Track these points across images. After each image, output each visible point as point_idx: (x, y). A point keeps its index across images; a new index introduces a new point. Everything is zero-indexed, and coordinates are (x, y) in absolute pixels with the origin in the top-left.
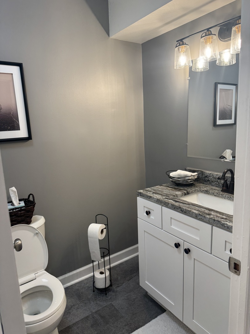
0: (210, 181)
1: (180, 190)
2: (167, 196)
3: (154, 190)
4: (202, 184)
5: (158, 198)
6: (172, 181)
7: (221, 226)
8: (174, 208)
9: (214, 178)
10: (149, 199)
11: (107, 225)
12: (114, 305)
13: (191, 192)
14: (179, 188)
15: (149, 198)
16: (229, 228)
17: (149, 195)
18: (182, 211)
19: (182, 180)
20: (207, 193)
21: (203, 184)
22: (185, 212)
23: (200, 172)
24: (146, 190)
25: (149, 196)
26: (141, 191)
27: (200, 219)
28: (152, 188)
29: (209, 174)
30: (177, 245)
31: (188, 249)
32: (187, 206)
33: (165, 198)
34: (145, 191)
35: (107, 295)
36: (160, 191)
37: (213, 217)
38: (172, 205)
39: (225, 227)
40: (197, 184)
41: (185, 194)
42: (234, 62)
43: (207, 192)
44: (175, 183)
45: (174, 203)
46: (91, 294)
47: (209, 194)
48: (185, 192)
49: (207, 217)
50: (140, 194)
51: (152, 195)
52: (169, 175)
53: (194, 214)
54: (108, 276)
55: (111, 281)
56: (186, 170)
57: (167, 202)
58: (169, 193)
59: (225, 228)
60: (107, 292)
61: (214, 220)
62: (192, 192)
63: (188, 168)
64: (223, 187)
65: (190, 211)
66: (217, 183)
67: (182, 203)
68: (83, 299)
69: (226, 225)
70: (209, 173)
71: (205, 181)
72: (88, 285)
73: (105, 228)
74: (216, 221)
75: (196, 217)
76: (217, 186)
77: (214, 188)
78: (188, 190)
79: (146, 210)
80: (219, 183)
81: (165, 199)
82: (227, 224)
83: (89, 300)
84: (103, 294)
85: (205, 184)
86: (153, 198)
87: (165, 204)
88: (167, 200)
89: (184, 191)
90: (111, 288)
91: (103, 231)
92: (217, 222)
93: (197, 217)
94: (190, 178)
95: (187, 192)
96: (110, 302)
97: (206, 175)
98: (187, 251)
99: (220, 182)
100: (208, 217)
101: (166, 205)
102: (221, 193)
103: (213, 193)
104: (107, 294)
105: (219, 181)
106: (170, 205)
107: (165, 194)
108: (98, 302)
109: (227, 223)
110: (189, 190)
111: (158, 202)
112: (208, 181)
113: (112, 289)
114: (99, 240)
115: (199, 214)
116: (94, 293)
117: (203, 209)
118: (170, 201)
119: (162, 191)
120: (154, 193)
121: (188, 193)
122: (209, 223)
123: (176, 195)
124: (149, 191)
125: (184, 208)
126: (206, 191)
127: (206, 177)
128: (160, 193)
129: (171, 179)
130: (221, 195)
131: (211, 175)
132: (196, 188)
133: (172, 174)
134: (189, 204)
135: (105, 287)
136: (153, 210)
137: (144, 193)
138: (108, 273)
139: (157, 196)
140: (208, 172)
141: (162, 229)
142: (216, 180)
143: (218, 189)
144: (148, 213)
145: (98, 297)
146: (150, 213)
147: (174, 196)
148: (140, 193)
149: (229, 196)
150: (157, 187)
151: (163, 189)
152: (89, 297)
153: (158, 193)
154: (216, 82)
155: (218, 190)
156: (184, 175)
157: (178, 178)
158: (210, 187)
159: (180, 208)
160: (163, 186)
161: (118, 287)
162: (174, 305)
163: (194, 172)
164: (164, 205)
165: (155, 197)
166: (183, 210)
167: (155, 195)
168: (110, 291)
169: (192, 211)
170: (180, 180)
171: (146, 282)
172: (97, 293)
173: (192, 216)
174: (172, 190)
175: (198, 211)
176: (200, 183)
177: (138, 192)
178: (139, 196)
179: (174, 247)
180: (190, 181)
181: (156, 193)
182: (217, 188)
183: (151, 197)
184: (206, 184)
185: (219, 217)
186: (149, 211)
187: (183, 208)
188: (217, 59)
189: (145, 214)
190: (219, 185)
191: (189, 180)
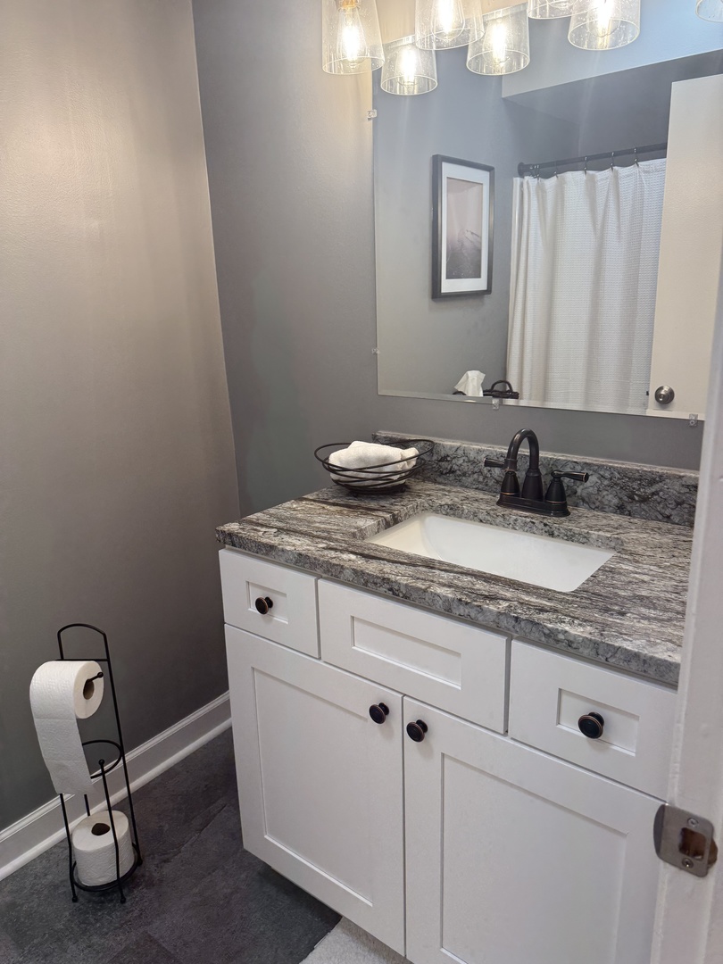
0: (458, 472)
1: (368, 511)
2: (330, 539)
3: (280, 520)
4: (430, 486)
5: (300, 549)
6: (337, 482)
7: (543, 639)
8: (365, 583)
9: (469, 461)
10: (267, 554)
11: (105, 660)
12: (156, 936)
13: (403, 515)
14: (362, 504)
15: (266, 552)
16: (574, 645)
17: (264, 540)
18: (394, 594)
19: (371, 476)
20: (454, 515)
21: (435, 482)
22: (405, 597)
23: (422, 443)
24: (251, 522)
25: (266, 545)
26: (234, 527)
27: (462, 619)
28: (272, 511)
29: (454, 449)
30: (379, 713)
31: (419, 722)
32: (410, 570)
33: (324, 545)
34: (249, 527)
35: (128, 904)
36: (300, 520)
37: (509, 606)
38: (355, 571)
39: (558, 641)
40: (418, 486)
41: (388, 525)
42: (525, 61)
43: (453, 511)
44: (347, 486)
45: (360, 563)
46: (67, 914)
47: (460, 517)
48: (388, 516)
49: (491, 611)
50: (228, 540)
51: (275, 541)
52: (325, 462)
53: (441, 602)
54: (124, 838)
55: (136, 847)
56: (375, 440)
57: (334, 561)
58: (336, 527)
59: (558, 646)
60: (125, 891)
61: (517, 619)
62: (406, 515)
63: (382, 433)
64: (503, 489)
65: (425, 591)
66: (481, 479)
67: (389, 561)
68: (35, 941)
69: (561, 637)
70: (451, 447)
71: (442, 473)
72: (50, 877)
73: (100, 675)
74: (523, 623)
75: (447, 610)
76: (481, 486)
77: (472, 493)
78: (393, 508)
79: (258, 594)
80: (485, 477)
81: (326, 552)
82: (566, 632)
83: (59, 939)
84: (111, 901)
85: (440, 483)
86: (283, 550)
87: (329, 571)
88: (333, 554)
89: (381, 513)
90: (138, 872)
91: (92, 684)
92: (529, 626)
93: (449, 610)
94: (399, 467)
95: (394, 515)
96: (141, 930)
97: (443, 453)
98: (417, 731)
99: (489, 475)
100: (491, 607)
101: (333, 572)
102: (501, 510)
103: (475, 513)
104: (128, 898)
105: (486, 472)
106: (348, 573)
107: (323, 531)
108: (95, 939)
109: (567, 628)
110: (398, 507)
111: (302, 562)
112: (452, 471)
113: (143, 876)
114: (79, 721)
115: (460, 600)
116: (77, 904)
117: (467, 579)
118: (345, 556)
119: (309, 522)
120: (280, 530)
121: (395, 521)
122: (495, 628)
123: (361, 530)
124: (262, 525)
125: (403, 581)
126: (451, 509)
127: (444, 459)
128: (304, 529)
129: (333, 476)
130: (500, 519)
131: (460, 452)
132: (419, 500)
133: (337, 458)
134: (413, 562)
135: (115, 878)
136: (285, 595)
137: (243, 533)
138: (122, 825)
139: (294, 542)
140: (448, 443)
141: (320, 659)
142: (476, 469)
143: (486, 497)
144: (264, 606)
145: (92, 920)
146: (270, 604)
147: (354, 535)
148: (230, 535)
149: (528, 520)
150: (287, 504)
151: (308, 511)
152: (60, 926)
153: (295, 532)
154: (437, 155)
155: (487, 502)
156: (378, 459)
157: (361, 470)
158: (458, 492)
159: (386, 580)
160: (306, 499)
161: (166, 861)
162: (371, 905)
163: (404, 444)
164: (324, 575)
165: (288, 548)
166: (396, 588)
167: (286, 538)
168: (138, 885)
169: (432, 589)
170: (363, 475)
171: (266, 837)
172: (89, 902)
173: (434, 608)
174: (340, 513)
175: (450, 587)
176: (424, 481)
177: (223, 532)
178: (224, 547)
179: (366, 720)
180: (398, 476)
181: (288, 531)
182: (481, 496)
183: (272, 547)
184: (445, 484)
185: (528, 604)
186: (267, 599)
187: (396, 582)
188: (470, 43)
189: (254, 609)
190: (487, 485)
191: (396, 473)
